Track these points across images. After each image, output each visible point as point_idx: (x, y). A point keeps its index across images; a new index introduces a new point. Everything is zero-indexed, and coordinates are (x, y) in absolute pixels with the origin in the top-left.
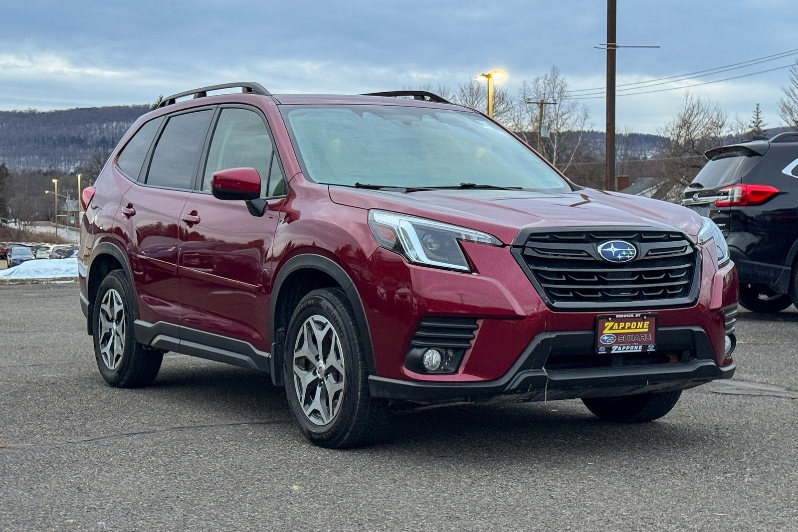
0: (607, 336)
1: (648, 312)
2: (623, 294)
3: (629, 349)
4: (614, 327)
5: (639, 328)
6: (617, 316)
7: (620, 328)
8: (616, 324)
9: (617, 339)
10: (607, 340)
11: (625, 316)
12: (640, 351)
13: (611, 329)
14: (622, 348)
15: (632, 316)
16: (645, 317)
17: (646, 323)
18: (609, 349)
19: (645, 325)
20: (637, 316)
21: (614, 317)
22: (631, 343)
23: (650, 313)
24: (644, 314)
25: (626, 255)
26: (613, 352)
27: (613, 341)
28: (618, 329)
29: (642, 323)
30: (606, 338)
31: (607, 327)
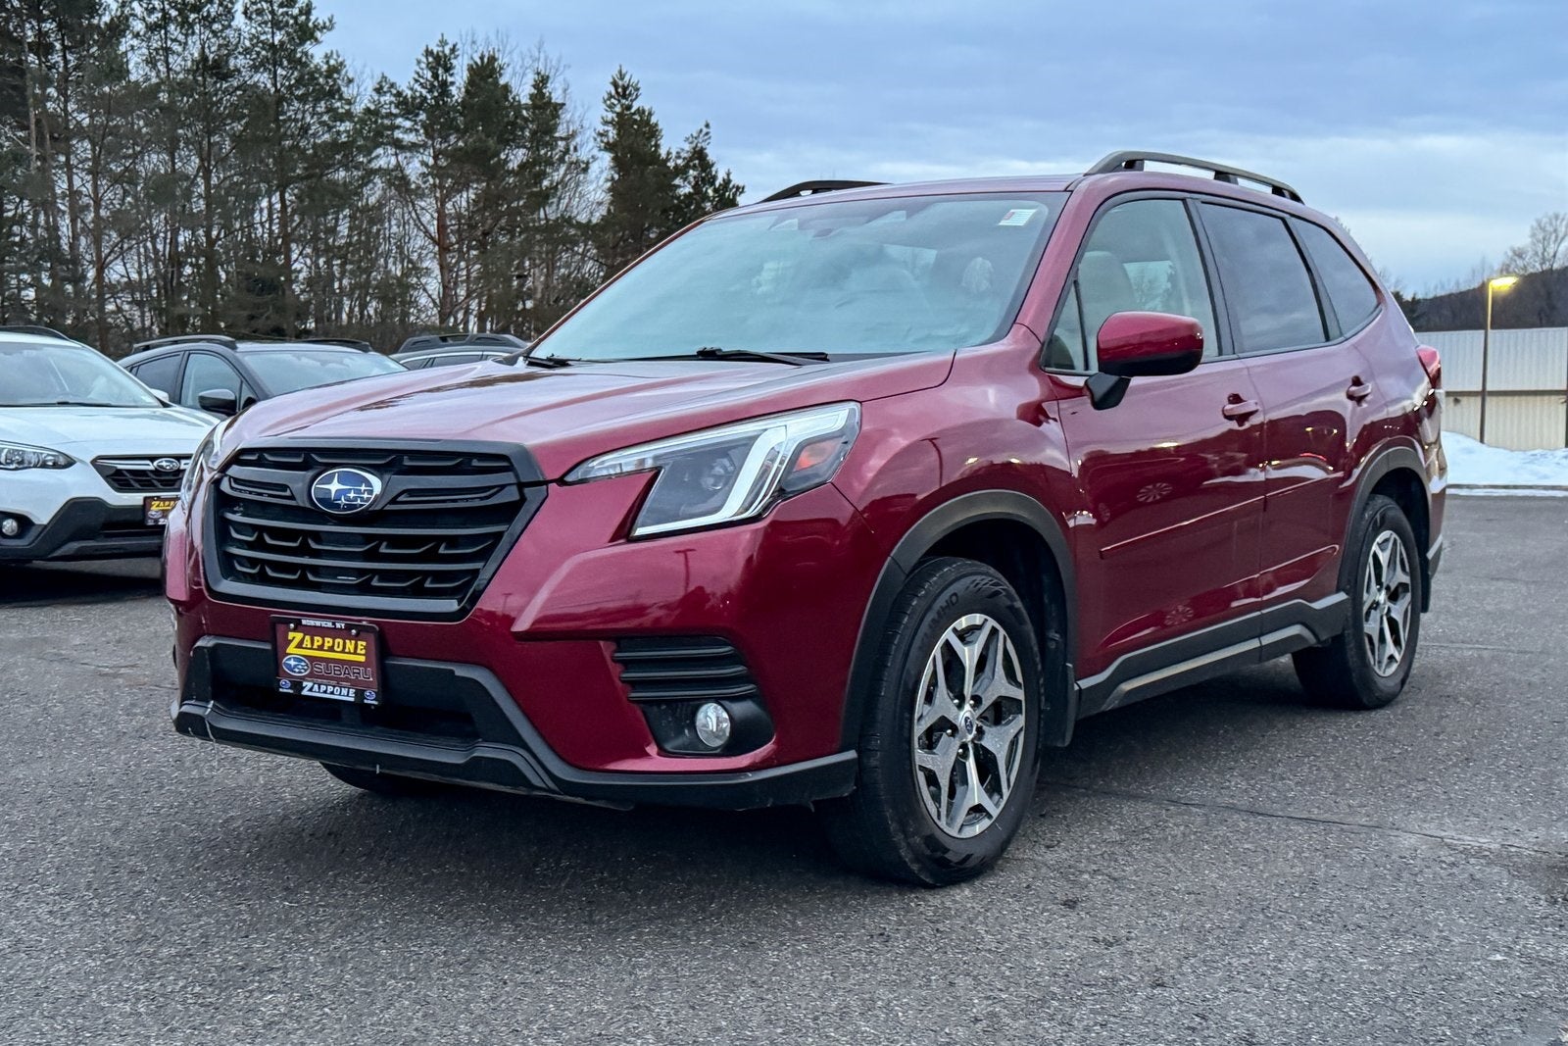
0: (296, 659)
1: (360, 621)
2: (342, 579)
3: (332, 693)
4: (305, 642)
5: (349, 653)
6: (304, 622)
7: (315, 646)
8: (308, 638)
9: (312, 668)
10: (295, 666)
11: (318, 623)
12: (352, 699)
13: (300, 645)
14: (319, 688)
15: (330, 625)
16: (354, 631)
17: (362, 644)
18: (297, 685)
19: (359, 647)
20: (338, 625)
21: (298, 623)
22: (339, 682)
23: (364, 623)
24: (352, 624)
25: (355, 499)
26: (305, 692)
27: (306, 670)
28: (311, 649)
29: (353, 642)
30: (292, 663)
31: (291, 641)
